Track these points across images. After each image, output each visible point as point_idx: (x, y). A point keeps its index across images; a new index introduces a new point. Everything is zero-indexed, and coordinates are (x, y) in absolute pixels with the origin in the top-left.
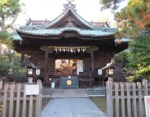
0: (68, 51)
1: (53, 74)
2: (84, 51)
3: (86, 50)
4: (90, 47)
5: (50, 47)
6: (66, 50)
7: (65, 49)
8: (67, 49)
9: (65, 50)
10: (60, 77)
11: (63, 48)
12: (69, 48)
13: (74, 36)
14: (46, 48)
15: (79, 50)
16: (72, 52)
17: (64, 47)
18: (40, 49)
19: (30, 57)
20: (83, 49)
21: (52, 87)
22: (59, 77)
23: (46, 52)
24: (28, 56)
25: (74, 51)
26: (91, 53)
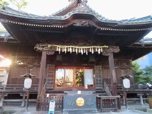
0: (77, 51)
1: (52, 88)
2: (99, 53)
3: (102, 51)
4: (107, 47)
5: (49, 46)
6: (74, 51)
7: (72, 48)
8: (75, 49)
9: (72, 51)
10: (65, 92)
11: (70, 48)
12: (77, 47)
13: (89, 24)
14: (43, 47)
15: (93, 50)
16: (82, 53)
17: (71, 46)
18: (35, 47)
19: (22, 63)
20: (98, 50)
21: (50, 110)
22: (63, 92)
23: (43, 53)
24: (20, 62)
25: (85, 52)
26: (109, 56)
